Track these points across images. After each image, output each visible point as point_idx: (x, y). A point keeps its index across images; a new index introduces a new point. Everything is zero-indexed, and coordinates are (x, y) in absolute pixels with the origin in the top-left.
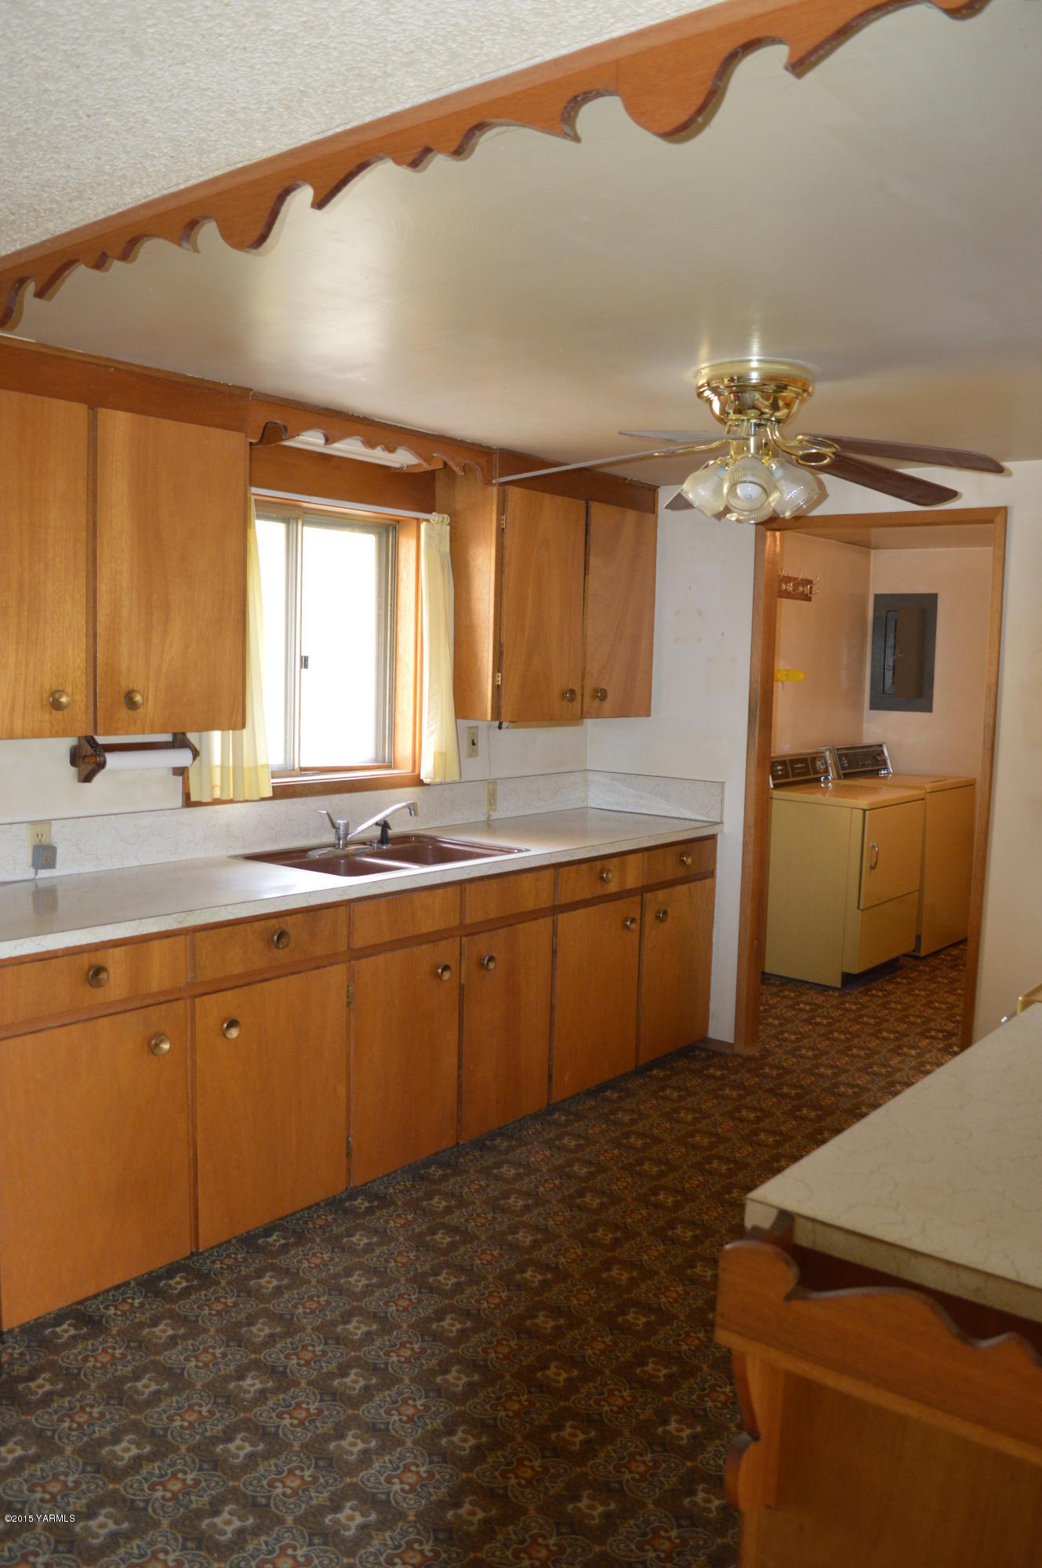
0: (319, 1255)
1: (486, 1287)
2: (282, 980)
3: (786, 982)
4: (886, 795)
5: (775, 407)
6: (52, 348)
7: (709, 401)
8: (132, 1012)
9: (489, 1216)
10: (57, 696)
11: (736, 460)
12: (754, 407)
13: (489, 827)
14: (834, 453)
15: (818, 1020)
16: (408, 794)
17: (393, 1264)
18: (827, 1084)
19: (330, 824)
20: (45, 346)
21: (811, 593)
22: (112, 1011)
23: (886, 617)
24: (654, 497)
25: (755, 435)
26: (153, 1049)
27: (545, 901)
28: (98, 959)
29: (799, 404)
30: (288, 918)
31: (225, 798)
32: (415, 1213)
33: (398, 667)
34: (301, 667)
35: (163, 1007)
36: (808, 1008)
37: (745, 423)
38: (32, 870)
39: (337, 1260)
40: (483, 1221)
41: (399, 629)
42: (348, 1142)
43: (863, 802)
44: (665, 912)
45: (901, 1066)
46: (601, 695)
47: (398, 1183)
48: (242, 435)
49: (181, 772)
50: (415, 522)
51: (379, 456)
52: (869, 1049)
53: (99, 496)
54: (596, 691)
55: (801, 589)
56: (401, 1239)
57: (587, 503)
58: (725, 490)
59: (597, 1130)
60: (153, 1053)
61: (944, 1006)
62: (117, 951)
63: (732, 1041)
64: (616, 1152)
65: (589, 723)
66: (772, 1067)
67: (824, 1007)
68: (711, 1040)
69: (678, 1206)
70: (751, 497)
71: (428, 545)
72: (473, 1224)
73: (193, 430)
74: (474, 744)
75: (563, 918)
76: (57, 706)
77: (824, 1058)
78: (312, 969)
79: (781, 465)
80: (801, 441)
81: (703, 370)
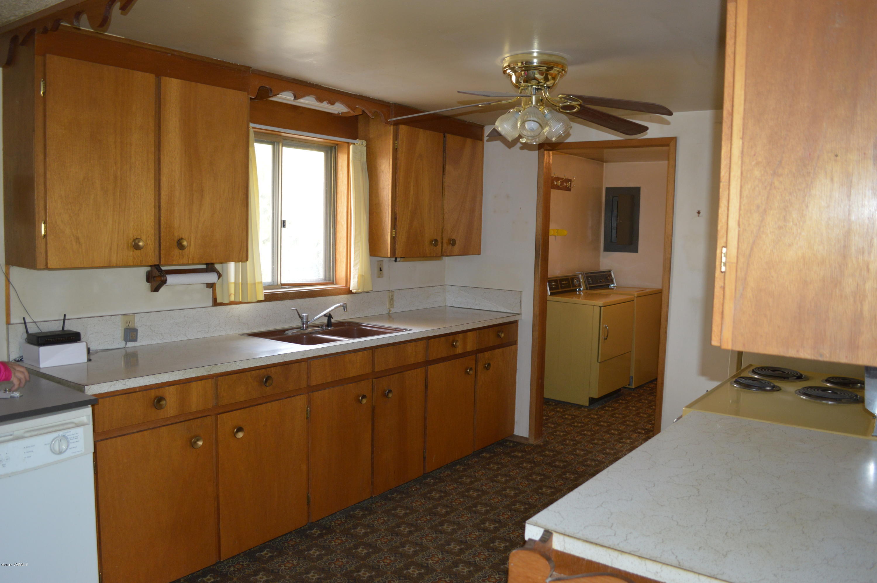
0: (291, 562)
1: (387, 578)
2: (269, 405)
3: (558, 403)
4: (613, 298)
5: (546, 79)
6: (134, 41)
7: (510, 76)
8: (181, 423)
9: (389, 538)
10: (137, 241)
11: (525, 109)
12: (535, 79)
13: (390, 317)
14: (579, 105)
15: (576, 424)
16: (344, 298)
17: (333, 566)
18: (581, 460)
19: (298, 316)
20: (130, 40)
21: (570, 186)
22: (169, 422)
23: (612, 200)
24: (482, 132)
25: (535, 94)
26: (193, 445)
27: (421, 358)
28: (160, 392)
29: (560, 78)
30: (272, 368)
31: (237, 300)
32: (347, 537)
33: (338, 226)
34: (281, 227)
35: (199, 420)
36: (570, 417)
37: (530, 88)
38: (124, 342)
39: (301, 564)
40: (386, 540)
41: (338, 205)
42: (308, 496)
43: (600, 302)
44: (489, 365)
45: (621, 449)
46: (452, 242)
47: (337, 520)
48: (246, 93)
49: (211, 286)
50: (347, 145)
51: (325, 107)
52: (604, 440)
53: (161, 127)
54: (450, 240)
55: (565, 184)
56: (338, 552)
57: (444, 135)
58: (519, 125)
59: (451, 487)
60: (193, 446)
61: (645, 416)
62: (171, 388)
63: (527, 436)
64: (462, 500)
65: (446, 260)
66: (550, 451)
67: (579, 417)
68: (515, 436)
69: (496, 529)
70: (533, 129)
71: (354, 157)
72: (380, 542)
73: (218, 90)
74: (381, 270)
75: (431, 368)
76: (137, 247)
77: (579, 445)
78: (286, 398)
79: (550, 112)
80: (561, 98)
81: (506, 59)
